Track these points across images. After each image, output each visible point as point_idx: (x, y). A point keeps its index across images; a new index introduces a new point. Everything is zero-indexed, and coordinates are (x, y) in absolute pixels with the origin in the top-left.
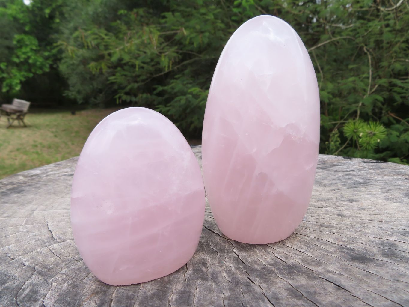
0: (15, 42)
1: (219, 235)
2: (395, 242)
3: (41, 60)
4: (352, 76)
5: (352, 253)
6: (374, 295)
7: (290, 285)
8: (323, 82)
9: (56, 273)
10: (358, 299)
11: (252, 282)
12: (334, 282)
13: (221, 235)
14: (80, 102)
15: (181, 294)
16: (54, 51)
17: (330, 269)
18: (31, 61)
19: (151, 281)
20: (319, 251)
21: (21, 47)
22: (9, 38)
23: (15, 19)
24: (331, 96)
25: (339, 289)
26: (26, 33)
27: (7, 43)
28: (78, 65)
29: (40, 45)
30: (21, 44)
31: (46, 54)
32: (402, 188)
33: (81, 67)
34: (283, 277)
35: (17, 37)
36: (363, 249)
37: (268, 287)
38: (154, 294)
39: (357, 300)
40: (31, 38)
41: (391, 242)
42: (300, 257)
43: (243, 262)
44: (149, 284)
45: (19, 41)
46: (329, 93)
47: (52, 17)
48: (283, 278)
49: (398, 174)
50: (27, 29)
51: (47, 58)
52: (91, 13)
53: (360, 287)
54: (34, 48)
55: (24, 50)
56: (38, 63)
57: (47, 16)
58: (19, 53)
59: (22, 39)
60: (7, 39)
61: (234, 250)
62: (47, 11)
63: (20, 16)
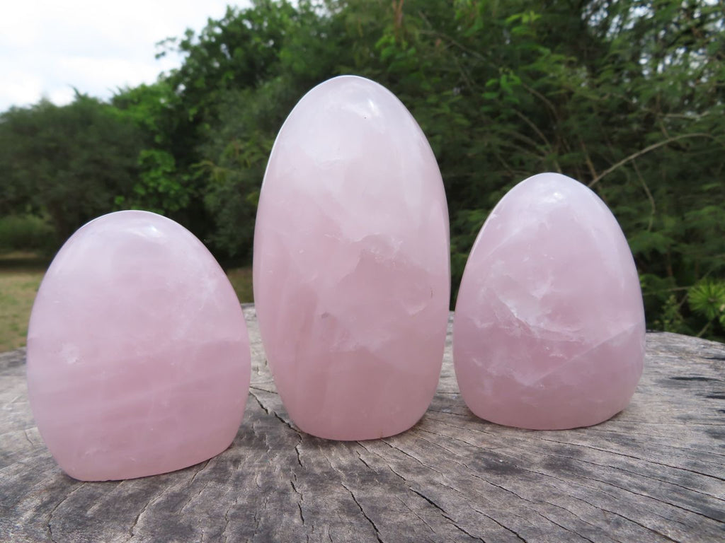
0: (140, 163)
1: (290, 426)
2: (582, 450)
3: (177, 187)
4: (710, 204)
5: (493, 461)
6: (482, 518)
7: (353, 496)
8: (654, 215)
9: (13, 461)
10: (450, 521)
11: (294, 488)
12: (427, 497)
13: (292, 426)
14: (232, 253)
15: (172, 497)
16: (198, 174)
17: (436, 479)
18: (161, 189)
19: (140, 478)
20: (439, 455)
21: (148, 169)
22: (132, 155)
23: (143, 125)
24: (672, 241)
25: (429, 507)
26: (158, 147)
27: (128, 162)
28: (233, 193)
29: (177, 165)
30: (150, 164)
31: (186, 178)
32: (661, 371)
33: (236, 197)
34: (350, 486)
35: (144, 153)
36: (517, 456)
37: (313, 497)
38: (131, 495)
39: (447, 522)
40: (165, 154)
41: (577, 448)
42: (399, 461)
43: (300, 463)
44: (133, 483)
45: (146, 160)
46: (667, 235)
47: (198, 120)
48: (348, 488)
49: (669, 349)
50: (158, 139)
51: (186, 185)
52: (257, 112)
53: (467, 507)
54: (169, 170)
55: (153, 174)
56: (172, 192)
57: (191, 119)
58: (146, 179)
59: (152, 157)
60: (129, 156)
61: (298, 447)
62: (193, 112)
63: (150, 121)
